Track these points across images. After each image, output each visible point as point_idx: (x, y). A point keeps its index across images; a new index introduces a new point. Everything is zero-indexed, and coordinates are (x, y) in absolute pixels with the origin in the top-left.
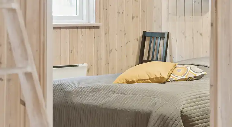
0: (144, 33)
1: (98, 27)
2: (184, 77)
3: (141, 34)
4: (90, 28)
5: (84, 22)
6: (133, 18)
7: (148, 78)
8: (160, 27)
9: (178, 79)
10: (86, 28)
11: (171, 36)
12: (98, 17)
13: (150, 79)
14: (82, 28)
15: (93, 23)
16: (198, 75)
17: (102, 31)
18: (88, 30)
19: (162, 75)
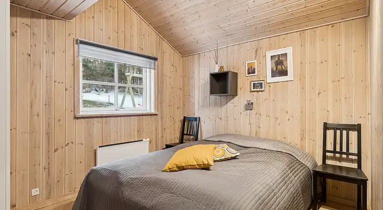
0: (185, 117)
1: (157, 115)
2: (223, 158)
3: (182, 118)
4: (151, 115)
5: (148, 111)
6: (178, 108)
7: (196, 164)
8: (194, 114)
9: (218, 159)
10: (148, 115)
11: (201, 119)
12: (157, 107)
13: (197, 165)
14: (146, 115)
15: (153, 111)
16: (234, 155)
17: (159, 117)
18: (150, 116)
19: (209, 161)
